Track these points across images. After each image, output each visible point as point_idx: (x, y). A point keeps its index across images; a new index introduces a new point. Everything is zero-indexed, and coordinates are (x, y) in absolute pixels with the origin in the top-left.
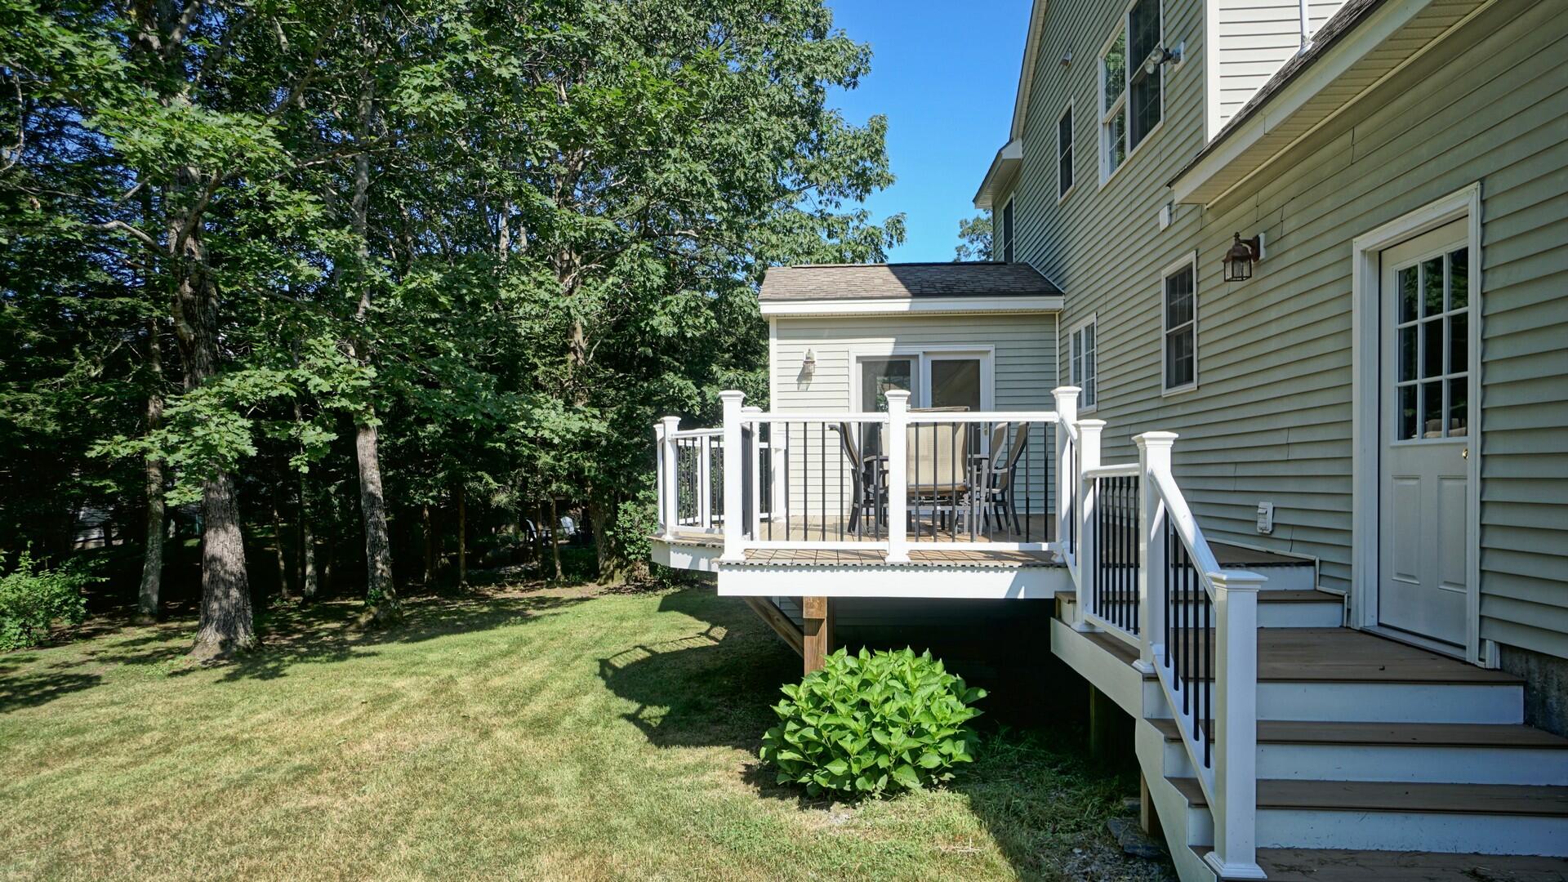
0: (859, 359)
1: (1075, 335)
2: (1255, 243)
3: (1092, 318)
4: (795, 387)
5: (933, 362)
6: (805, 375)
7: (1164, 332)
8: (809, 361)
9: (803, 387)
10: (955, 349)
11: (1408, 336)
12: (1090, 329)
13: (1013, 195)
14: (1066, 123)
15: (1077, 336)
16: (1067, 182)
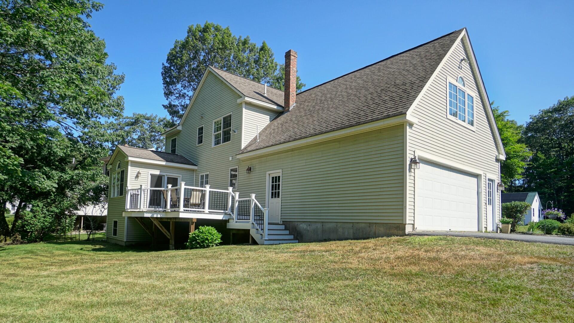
0: (151, 174)
1: (201, 176)
2: (251, 168)
3: (208, 173)
4: (134, 179)
5: (168, 177)
6: (137, 177)
7: (229, 179)
8: (139, 173)
9: (136, 179)
10: (173, 175)
11: (273, 185)
12: (207, 176)
13: (176, 137)
14: (201, 129)
15: (202, 176)
16: (200, 141)
